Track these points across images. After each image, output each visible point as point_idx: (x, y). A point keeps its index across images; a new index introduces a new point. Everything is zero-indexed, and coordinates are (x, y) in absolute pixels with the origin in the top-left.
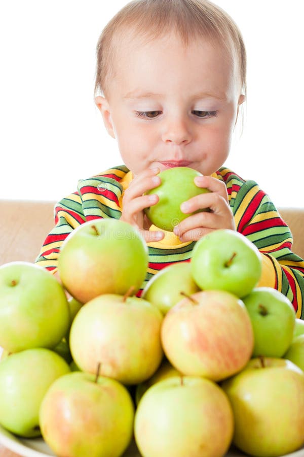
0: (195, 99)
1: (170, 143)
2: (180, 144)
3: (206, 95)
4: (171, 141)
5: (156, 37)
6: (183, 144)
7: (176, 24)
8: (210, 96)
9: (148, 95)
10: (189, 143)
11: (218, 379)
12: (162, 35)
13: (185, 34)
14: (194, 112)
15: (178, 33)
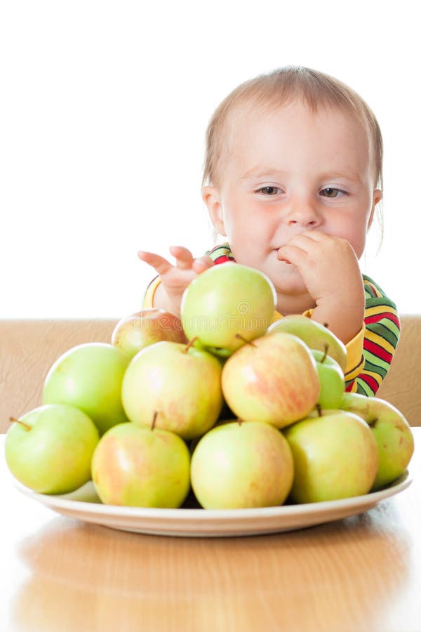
0: (324, 178)
1: (294, 225)
2: (307, 226)
3: (337, 175)
4: (295, 222)
5: (281, 104)
6: (311, 226)
7: (303, 92)
8: (342, 176)
9: (270, 173)
10: (317, 227)
11: (282, 425)
12: (287, 103)
13: (313, 103)
14: (323, 193)
15: (305, 101)
